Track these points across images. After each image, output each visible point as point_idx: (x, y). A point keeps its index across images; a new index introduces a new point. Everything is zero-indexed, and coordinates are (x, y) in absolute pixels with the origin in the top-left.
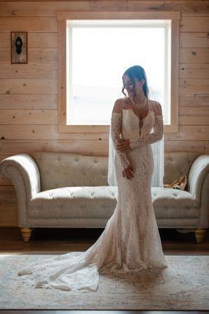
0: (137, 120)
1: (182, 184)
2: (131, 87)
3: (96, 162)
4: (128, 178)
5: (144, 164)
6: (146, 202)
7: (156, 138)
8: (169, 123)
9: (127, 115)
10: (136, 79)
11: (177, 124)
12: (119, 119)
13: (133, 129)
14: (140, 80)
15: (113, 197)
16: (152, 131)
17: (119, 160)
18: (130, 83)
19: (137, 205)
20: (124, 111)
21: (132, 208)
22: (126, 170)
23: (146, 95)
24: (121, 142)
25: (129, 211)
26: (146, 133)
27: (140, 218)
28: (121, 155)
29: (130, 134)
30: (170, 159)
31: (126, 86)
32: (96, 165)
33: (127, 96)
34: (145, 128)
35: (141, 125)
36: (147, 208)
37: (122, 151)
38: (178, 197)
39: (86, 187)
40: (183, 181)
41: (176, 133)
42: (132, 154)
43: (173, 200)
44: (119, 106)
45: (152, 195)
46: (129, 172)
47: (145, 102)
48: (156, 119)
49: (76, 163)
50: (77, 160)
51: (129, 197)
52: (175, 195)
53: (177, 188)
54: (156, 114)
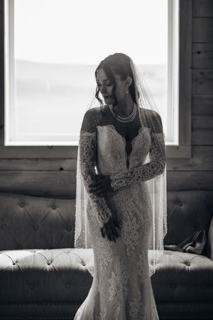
0: (121, 142)
1: (198, 245)
2: (110, 89)
3: (54, 207)
4: (110, 239)
5: (136, 215)
6: (140, 277)
7: (154, 170)
8: (176, 143)
9: (105, 134)
10: (117, 77)
11: (189, 143)
12: (93, 143)
13: (116, 158)
14: (124, 78)
15: (83, 268)
16: (147, 160)
17: (94, 209)
18: (108, 82)
19: (126, 282)
20: (99, 128)
21: (118, 288)
22: (105, 225)
23: (135, 101)
24: (97, 180)
25: (112, 293)
26: (137, 163)
27: (131, 304)
28: (97, 202)
29: (112, 166)
30: (178, 202)
31: (102, 87)
32: (54, 212)
33: (105, 104)
34: (136, 154)
35: (129, 149)
36: (142, 287)
37: (99, 195)
38: (192, 267)
39: (38, 251)
40: (199, 240)
41: (188, 159)
42: (115, 198)
43: (183, 271)
44: (92, 121)
45: (150, 265)
46: (111, 230)
47: (134, 113)
48: (153, 139)
49: (21, 209)
50: (22, 205)
51: (113, 269)
52: (187, 263)
53: (190, 252)
54: (152, 132)
